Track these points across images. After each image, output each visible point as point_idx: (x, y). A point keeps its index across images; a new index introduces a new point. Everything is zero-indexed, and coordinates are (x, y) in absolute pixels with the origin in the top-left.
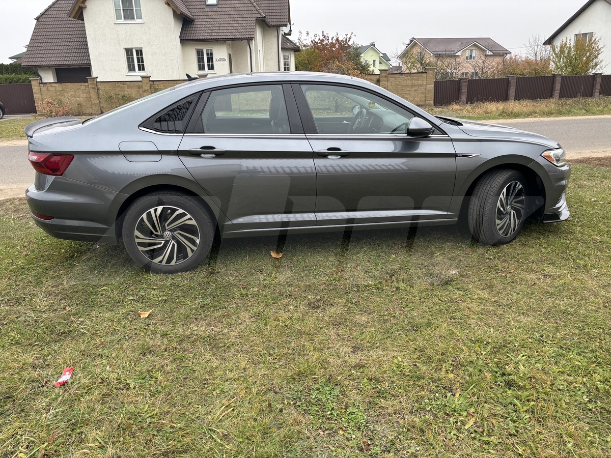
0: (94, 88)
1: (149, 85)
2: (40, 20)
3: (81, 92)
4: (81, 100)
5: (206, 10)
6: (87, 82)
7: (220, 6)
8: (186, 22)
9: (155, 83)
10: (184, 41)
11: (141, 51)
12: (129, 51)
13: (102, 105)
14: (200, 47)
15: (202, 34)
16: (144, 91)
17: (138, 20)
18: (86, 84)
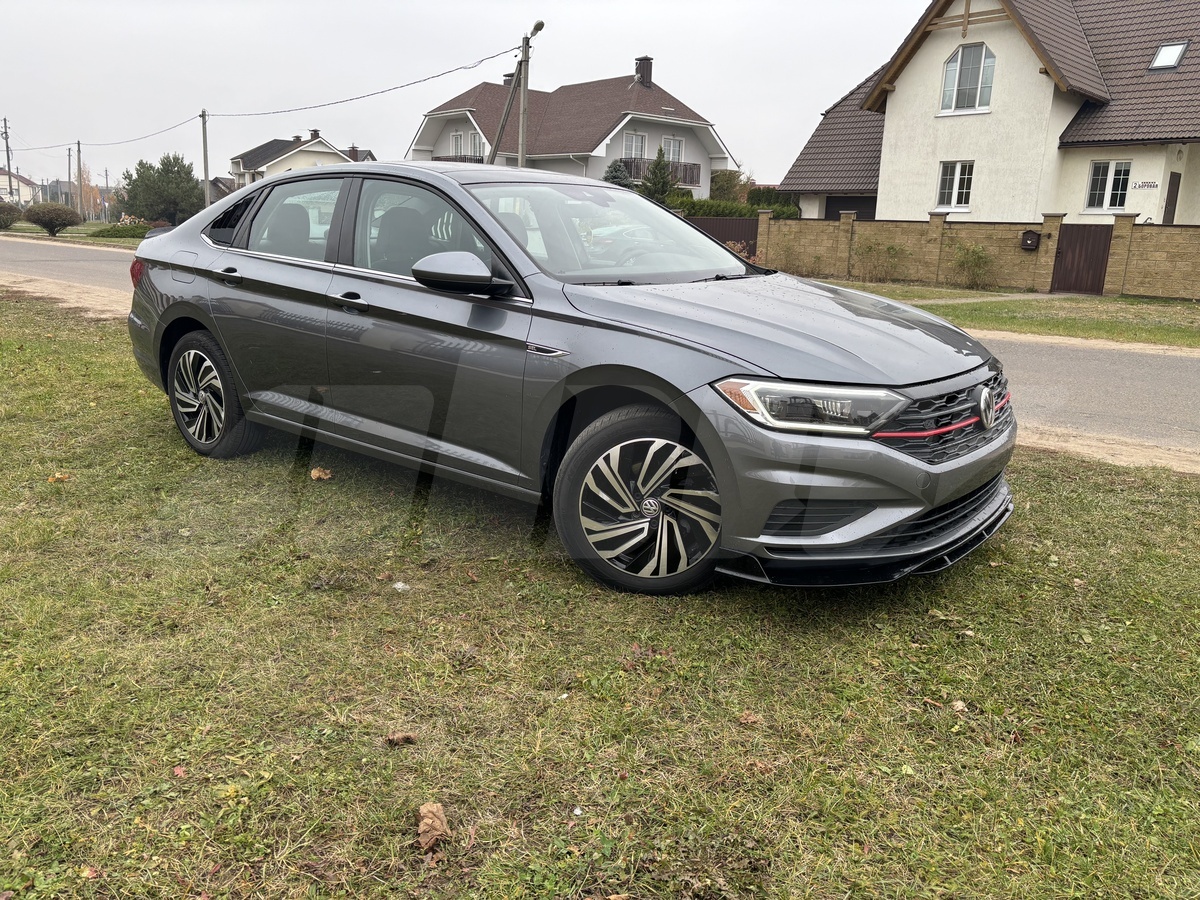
0: (847, 231)
1: (940, 229)
2: (829, 116)
3: (825, 237)
4: (821, 250)
5: (1146, 79)
6: (839, 220)
7: (1181, 69)
8: (1085, 106)
9: (953, 226)
10: (1068, 145)
11: (971, 167)
12: (948, 168)
13: (852, 262)
14: (1101, 158)
15: (1113, 131)
16: (929, 242)
17: (980, 108)
18: (837, 223)
